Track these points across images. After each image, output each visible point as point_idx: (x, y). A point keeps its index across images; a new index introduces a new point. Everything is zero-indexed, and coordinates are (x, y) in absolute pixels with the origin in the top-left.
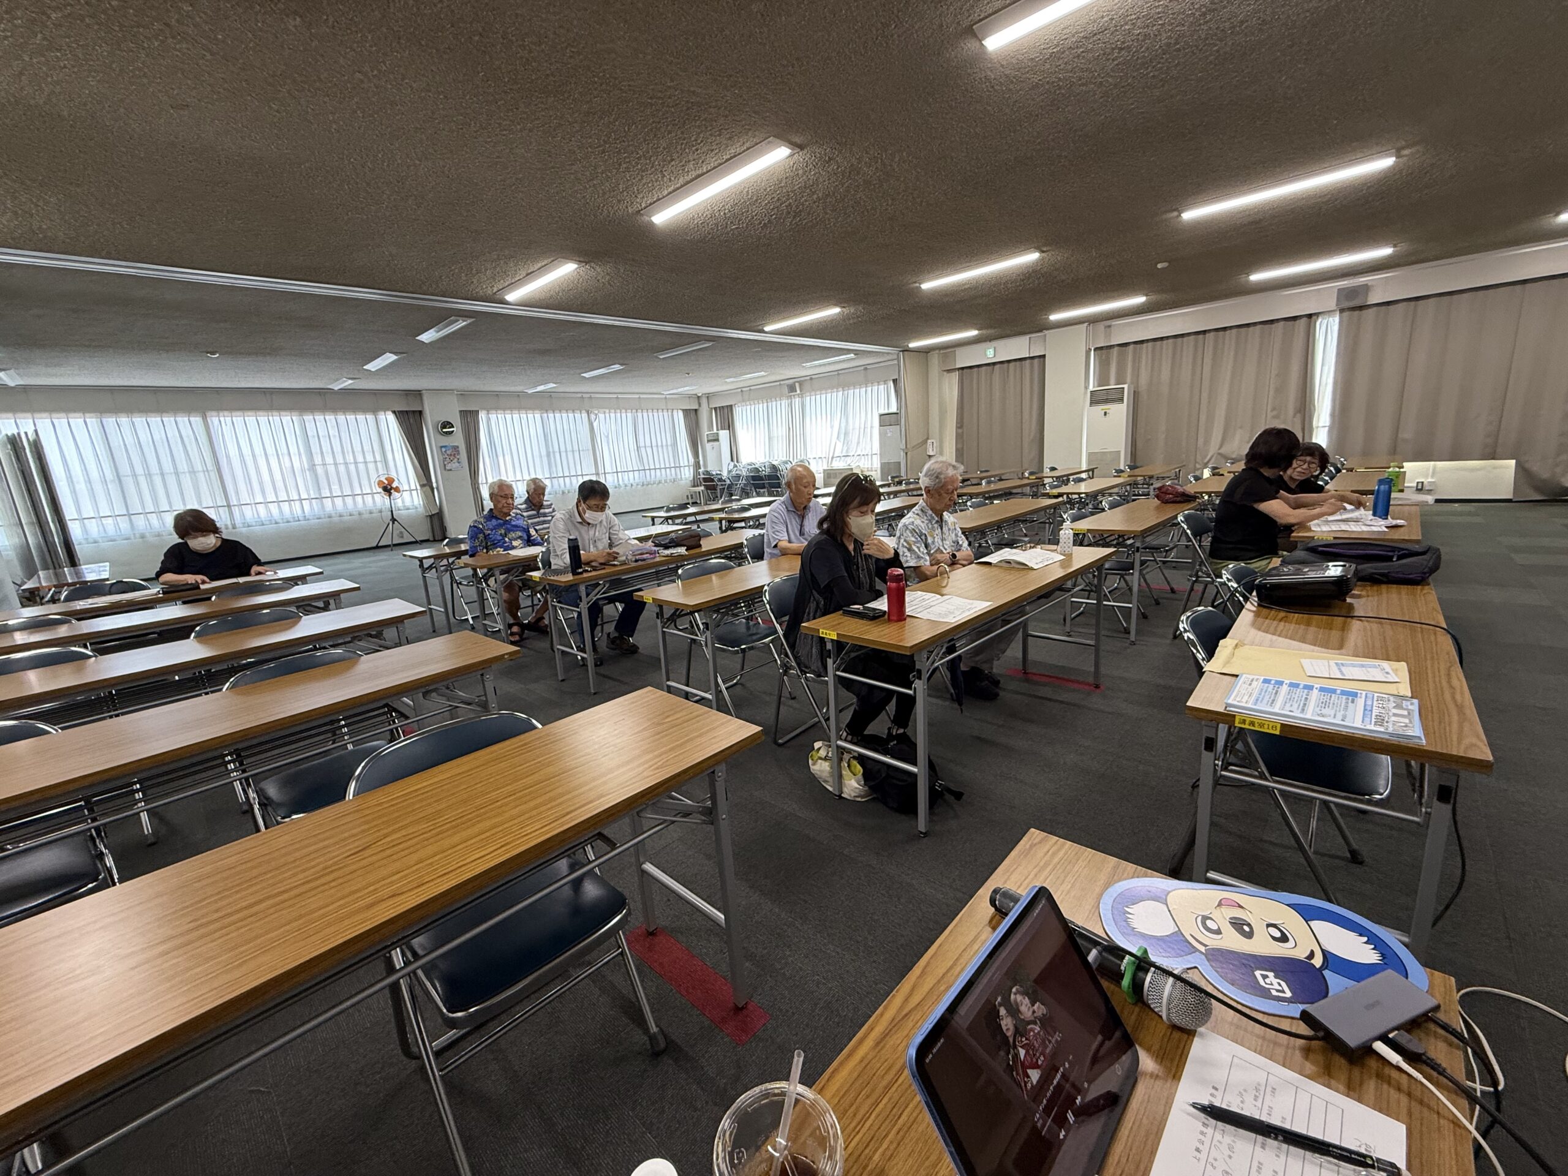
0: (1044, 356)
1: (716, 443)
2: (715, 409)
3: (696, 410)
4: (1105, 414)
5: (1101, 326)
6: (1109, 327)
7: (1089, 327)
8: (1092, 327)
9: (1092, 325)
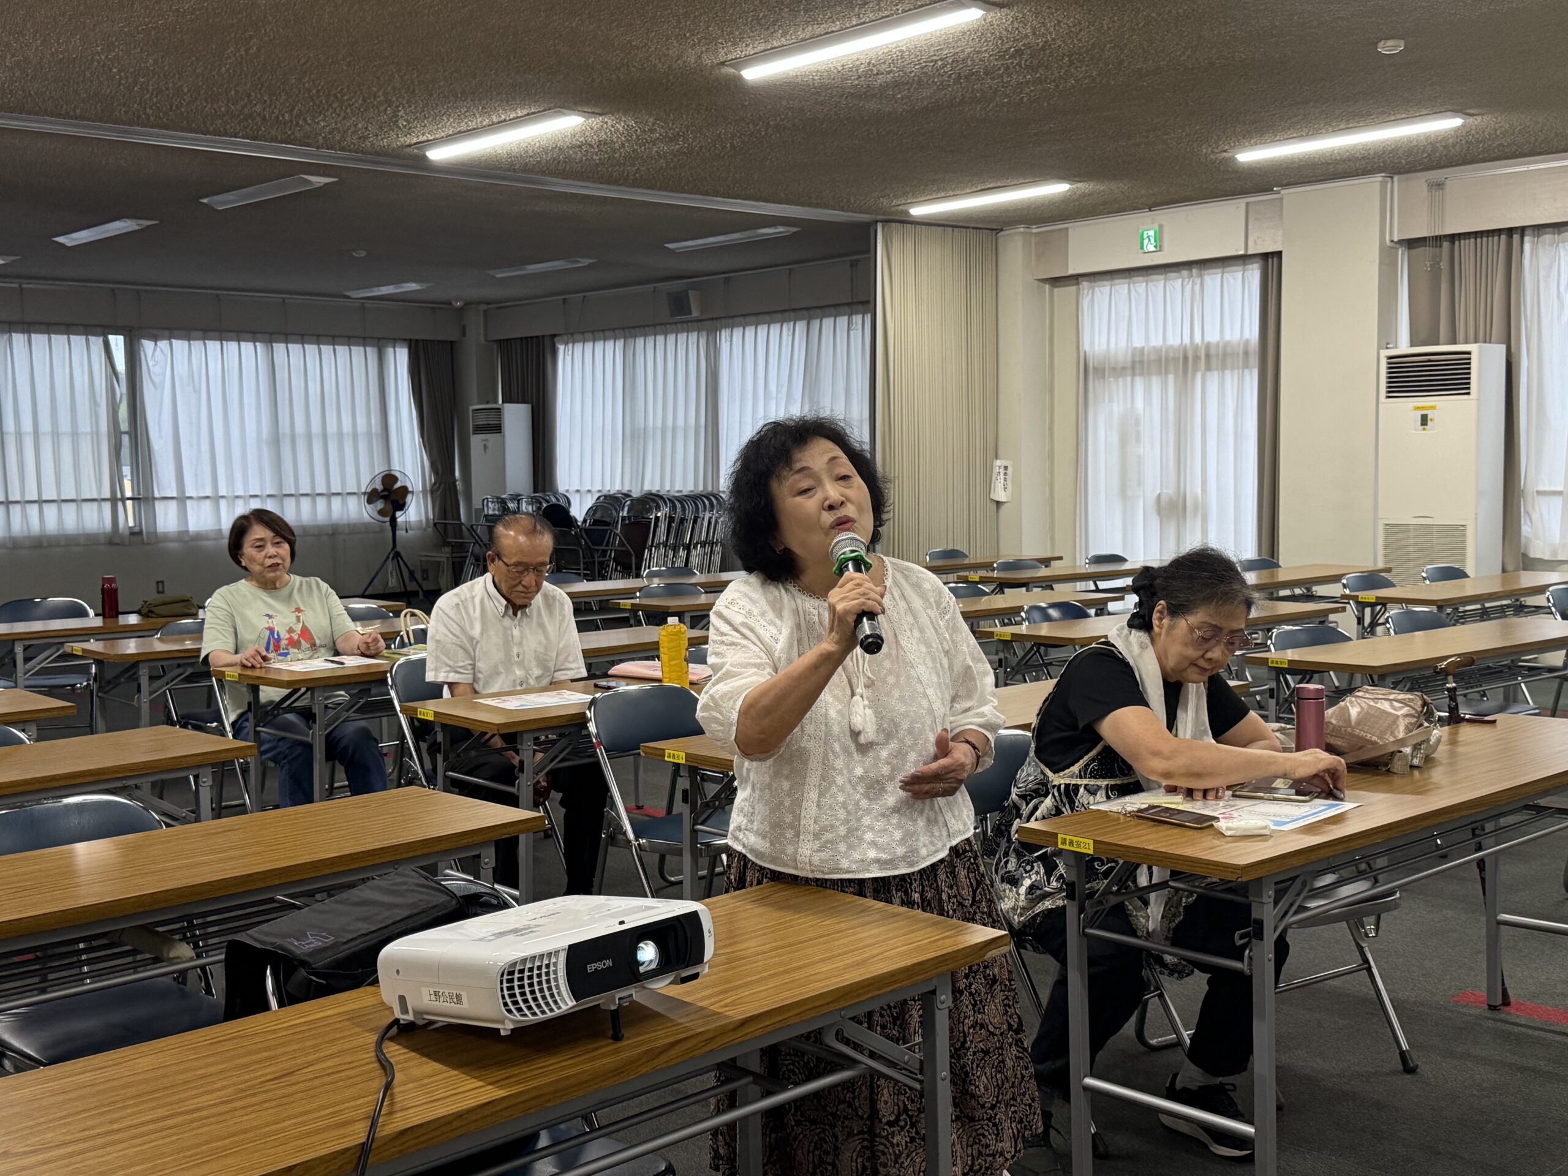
0: (1279, 254)
1: (492, 438)
2: (505, 345)
3: (451, 347)
4: (1424, 420)
5: (1420, 182)
6: (1439, 186)
7: (1389, 185)
8: (1396, 184)
9: (1396, 178)
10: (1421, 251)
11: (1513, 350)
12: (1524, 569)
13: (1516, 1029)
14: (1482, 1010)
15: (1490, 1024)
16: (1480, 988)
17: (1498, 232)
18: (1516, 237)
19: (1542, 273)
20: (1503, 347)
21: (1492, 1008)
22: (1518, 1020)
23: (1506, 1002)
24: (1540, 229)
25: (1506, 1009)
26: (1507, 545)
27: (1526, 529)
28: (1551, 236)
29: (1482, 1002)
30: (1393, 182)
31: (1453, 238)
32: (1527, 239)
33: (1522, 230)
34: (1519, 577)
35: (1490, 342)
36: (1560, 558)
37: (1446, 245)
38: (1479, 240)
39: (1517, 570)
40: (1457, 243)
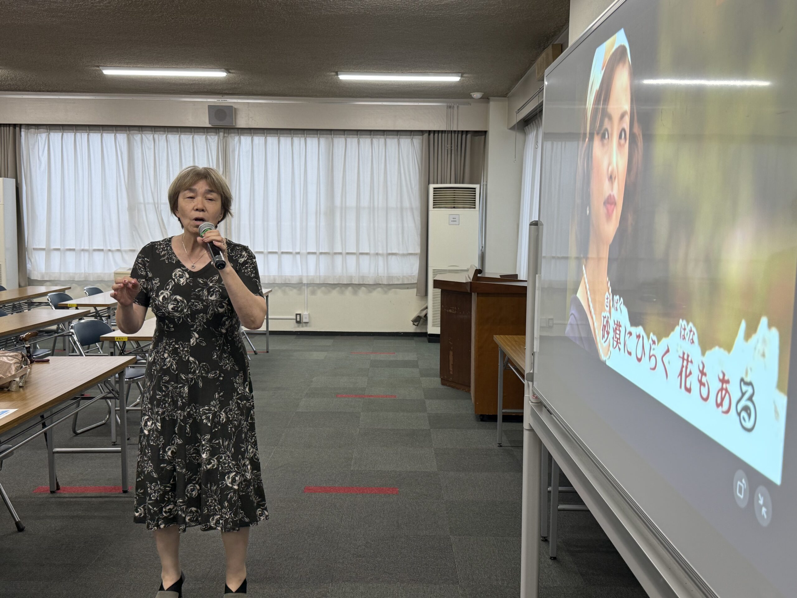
11: (19, 182)
12: (29, 285)
13: (65, 500)
14: (48, 494)
15: (53, 500)
16: (46, 484)
17: (9, 125)
18: (18, 129)
19: (31, 147)
20: (14, 180)
21: (52, 492)
22: (65, 496)
23: (58, 488)
24: (29, 126)
25: (59, 491)
26: (20, 274)
27: (29, 266)
28: (34, 130)
29: (47, 491)
32: (22, 130)
33: (20, 126)
34: (26, 290)
35: (7, 177)
36: (45, 279)
39: (26, 286)
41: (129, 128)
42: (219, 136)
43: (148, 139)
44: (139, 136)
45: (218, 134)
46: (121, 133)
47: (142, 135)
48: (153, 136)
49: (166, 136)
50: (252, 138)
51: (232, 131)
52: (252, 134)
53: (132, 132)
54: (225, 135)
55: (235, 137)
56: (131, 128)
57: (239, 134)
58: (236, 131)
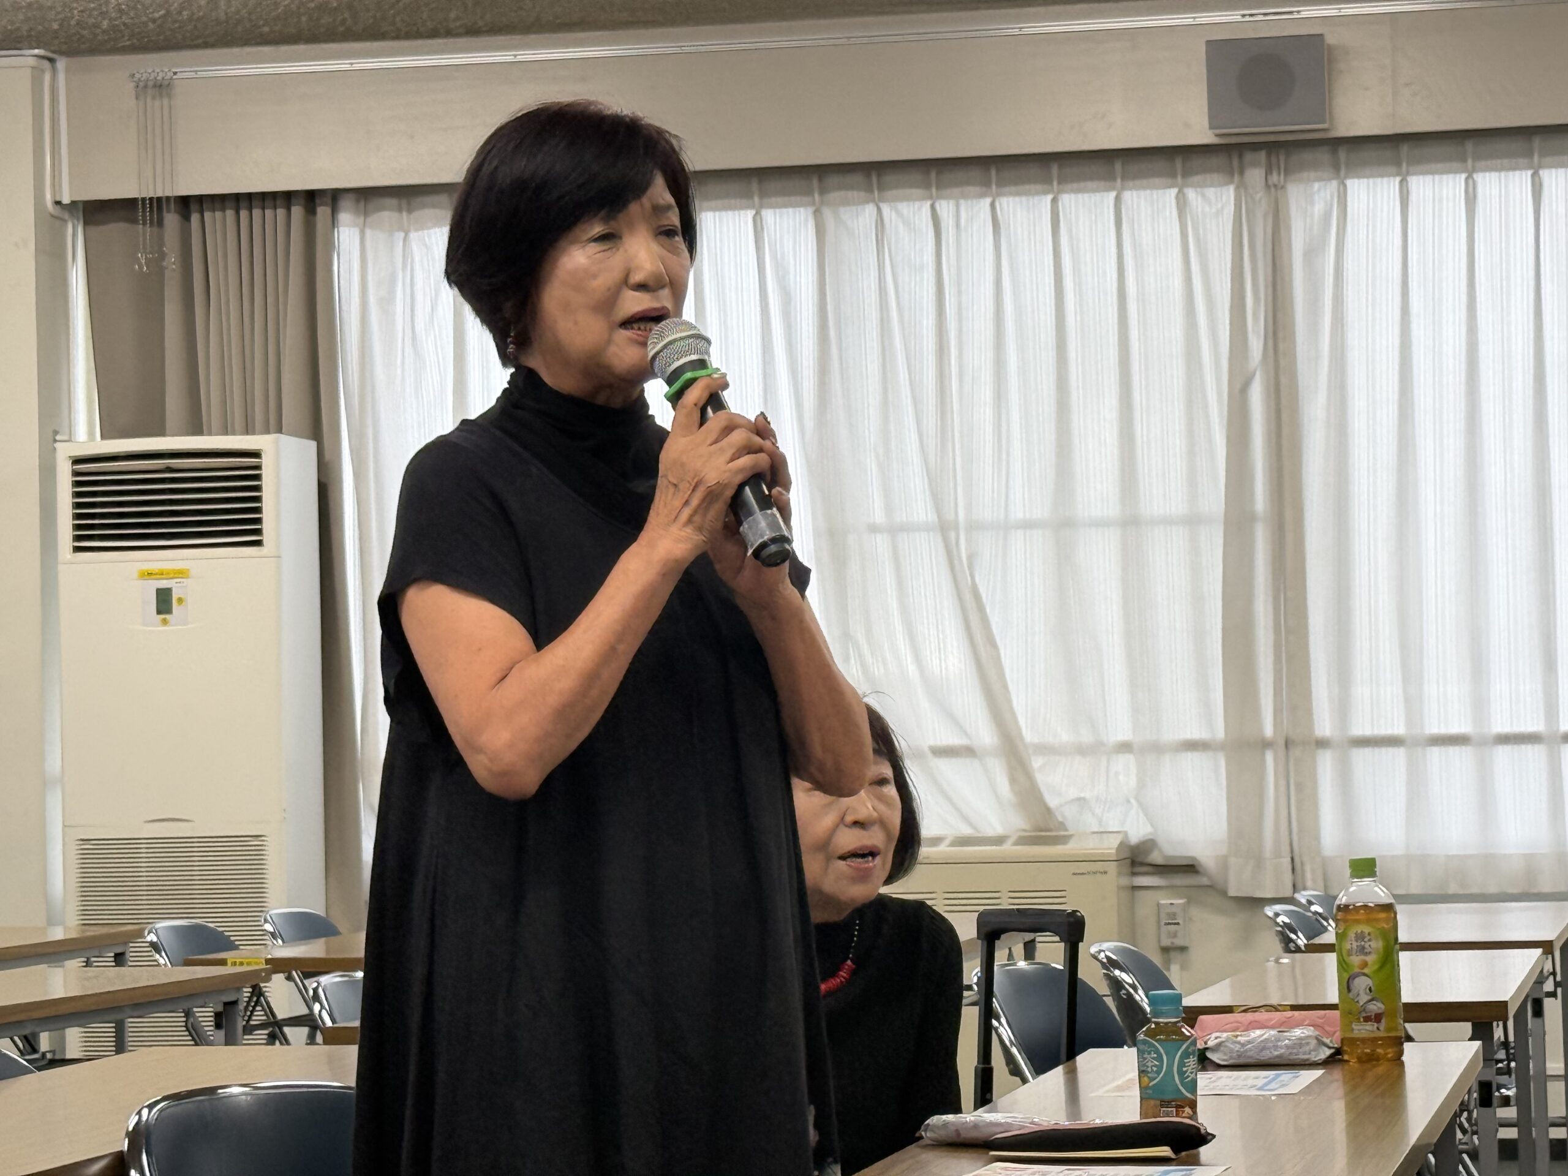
4: (164, 601)
6: (162, 88)
7: (47, 77)
8: (61, 77)
9: (61, 64)
10: (115, 230)
17: (287, 198)
18: (323, 212)
20: (314, 446)
24: (370, 197)
30: (54, 71)
31: (186, 204)
32: (342, 215)
33: (335, 197)
37: (171, 219)
38: (244, 214)
40: (195, 218)
41: (820, 179)
42: (1241, 187)
43: (907, 223)
44: (870, 210)
45: (1236, 177)
46: (785, 206)
47: (879, 210)
48: (933, 207)
49: (993, 205)
50: (1401, 182)
51: (1307, 156)
52: (1404, 165)
53: (835, 196)
54: (1274, 178)
55: (1316, 185)
56: (833, 180)
57: (1336, 168)
58: (1323, 155)
